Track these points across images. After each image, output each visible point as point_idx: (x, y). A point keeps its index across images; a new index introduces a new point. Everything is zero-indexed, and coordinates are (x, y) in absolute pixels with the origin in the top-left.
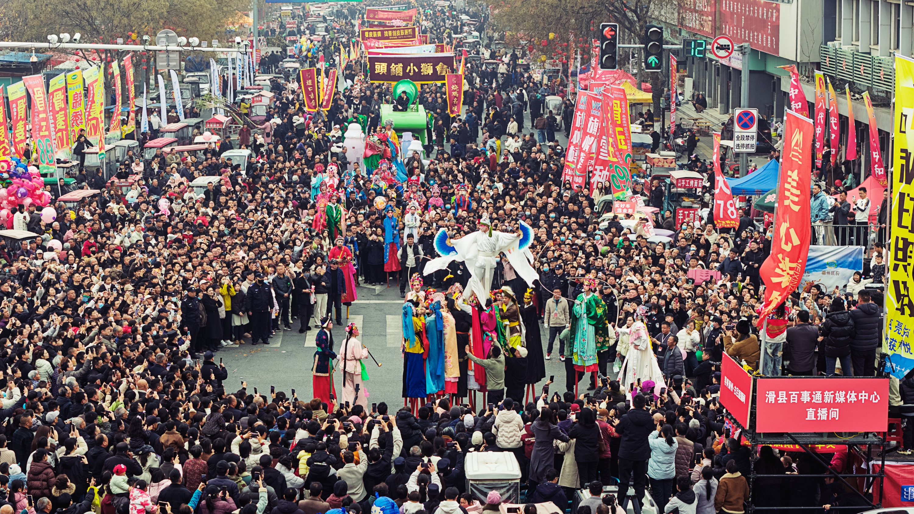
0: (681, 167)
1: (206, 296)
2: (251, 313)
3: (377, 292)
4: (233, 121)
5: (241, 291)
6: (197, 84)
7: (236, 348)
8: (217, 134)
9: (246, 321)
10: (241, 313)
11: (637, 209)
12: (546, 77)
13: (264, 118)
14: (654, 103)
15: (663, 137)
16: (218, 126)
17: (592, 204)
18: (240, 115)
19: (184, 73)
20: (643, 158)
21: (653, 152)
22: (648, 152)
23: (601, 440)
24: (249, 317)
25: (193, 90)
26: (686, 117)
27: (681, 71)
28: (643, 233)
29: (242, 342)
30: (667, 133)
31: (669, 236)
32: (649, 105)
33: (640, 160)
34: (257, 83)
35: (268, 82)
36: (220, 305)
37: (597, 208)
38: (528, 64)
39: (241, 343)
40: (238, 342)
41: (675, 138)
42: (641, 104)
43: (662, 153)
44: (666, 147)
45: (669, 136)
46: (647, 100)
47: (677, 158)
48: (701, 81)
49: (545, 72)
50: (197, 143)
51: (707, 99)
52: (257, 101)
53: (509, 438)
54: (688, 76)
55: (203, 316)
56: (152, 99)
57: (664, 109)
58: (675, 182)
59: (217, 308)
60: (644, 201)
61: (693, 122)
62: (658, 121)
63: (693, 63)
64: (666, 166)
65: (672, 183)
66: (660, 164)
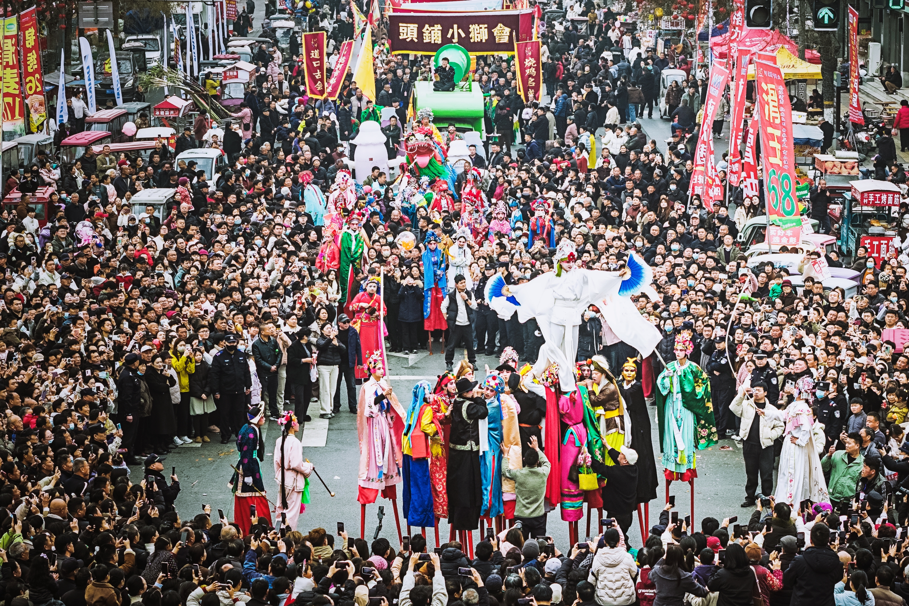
0: (866, 175)
1: (151, 370)
2: (218, 396)
3: (411, 363)
4: (195, 106)
5: (203, 363)
6: (140, 51)
7: (197, 449)
8: (171, 126)
9: (211, 408)
10: (204, 396)
11: (803, 237)
12: (661, 43)
13: (239, 102)
14: (824, 80)
15: (838, 130)
16: (172, 114)
17: (733, 232)
18: (205, 97)
19: (122, 35)
20: (809, 161)
21: (823, 152)
22: (815, 152)
23: (758, 595)
24: (216, 401)
25: (135, 62)
26: (871, 101)
27: (863, 32)
28: (812, 275)
29: (207, 439)
30: (844, 124)
31: (852, 279)
32: (815, 82)
33: (805, 164)
34: (231, 50)
35: (248, 49)
36: (173, 383)
37: (742, 237)
38: (634, 24)
39: (204, 442)
40: (199, 439)
41: (855, 132)
42: (805, 81)
43: (839, 153)
44: (842, 146)
45: (846, 129)
46: (813, 74)
47: (861, 162)
48: (893, 47)
49: (659, 34)
50: (140, 140)
51: (902, 74)
52: (231, 77)
53: (614, 591)
54: (873, 40)
55: (146, 400)
56: (74, 74)
57: (839, 89)
58: (859, 197)
59: (168, 387)
60: (813, 226)
61: (881, 108)
62: (829, 106)
63: (881, 21)
64: (845, 172)
65: (854, 199)
66: (836, 170)
